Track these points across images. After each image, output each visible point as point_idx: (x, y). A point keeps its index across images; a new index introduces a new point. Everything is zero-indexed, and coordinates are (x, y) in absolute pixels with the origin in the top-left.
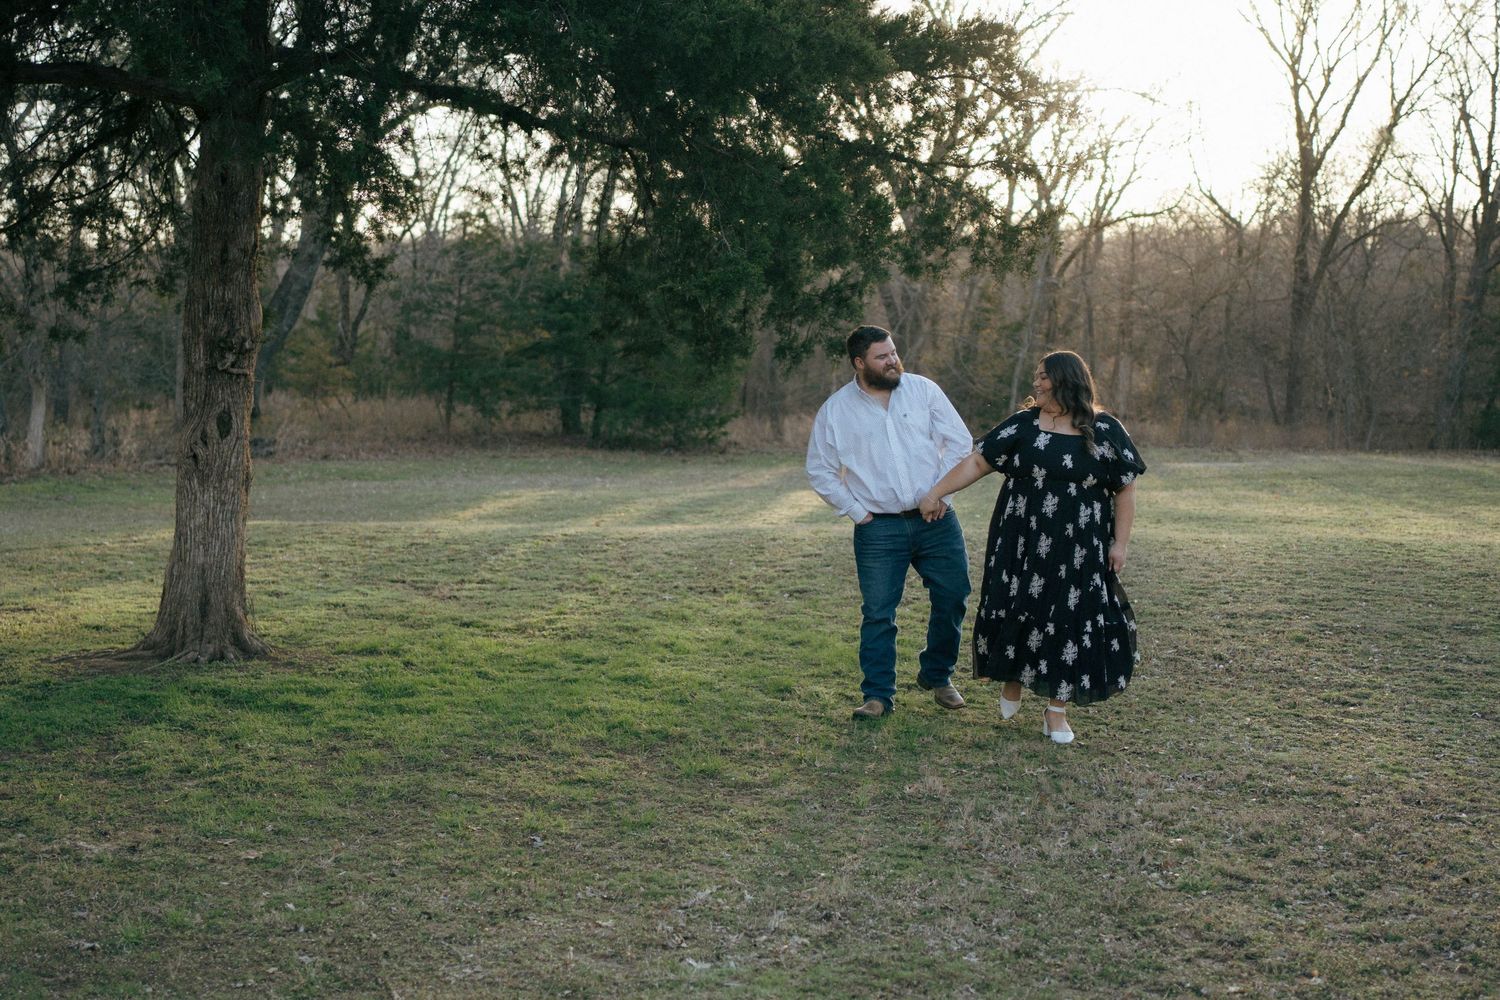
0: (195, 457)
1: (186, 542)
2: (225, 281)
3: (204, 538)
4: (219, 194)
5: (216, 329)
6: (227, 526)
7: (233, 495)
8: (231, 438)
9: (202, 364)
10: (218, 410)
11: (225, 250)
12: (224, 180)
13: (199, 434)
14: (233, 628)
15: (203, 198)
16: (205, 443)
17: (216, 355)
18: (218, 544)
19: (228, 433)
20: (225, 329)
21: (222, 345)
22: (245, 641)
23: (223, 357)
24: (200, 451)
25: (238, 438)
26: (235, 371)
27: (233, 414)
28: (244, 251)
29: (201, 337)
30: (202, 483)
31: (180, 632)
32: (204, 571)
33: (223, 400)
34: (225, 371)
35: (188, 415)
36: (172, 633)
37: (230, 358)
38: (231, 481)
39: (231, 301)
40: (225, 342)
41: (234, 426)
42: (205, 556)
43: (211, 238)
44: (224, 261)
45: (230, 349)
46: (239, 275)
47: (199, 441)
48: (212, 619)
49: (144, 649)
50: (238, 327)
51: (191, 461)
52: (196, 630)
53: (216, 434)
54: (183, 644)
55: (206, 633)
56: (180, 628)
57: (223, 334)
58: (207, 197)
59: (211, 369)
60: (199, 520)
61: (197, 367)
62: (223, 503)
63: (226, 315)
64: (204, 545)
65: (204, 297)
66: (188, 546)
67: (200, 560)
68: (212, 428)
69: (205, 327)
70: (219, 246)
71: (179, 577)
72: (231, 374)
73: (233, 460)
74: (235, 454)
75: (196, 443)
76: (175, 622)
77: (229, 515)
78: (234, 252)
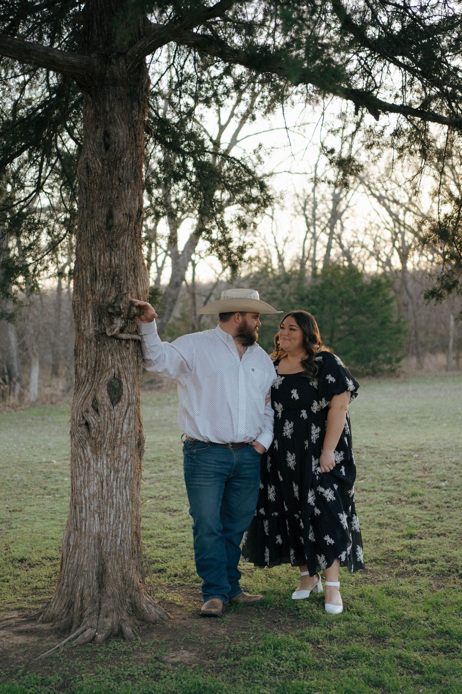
0: (87, 424)
1: (81, 512)
2: (111, 246)
3: (99, 507)
4: (102, 160)
5: (104, 295)
6: (121, 493)
7: (126, 462)
8: (122, 404)
9: (91, 331)
10: (108, 377)
11: (110, 216)
12: (107, 147)
13: (89, 401)
14: (130, 597)
15: (88, 167)
16: (97, 411)
17: (105, 321)
18: (113, 512)
19: (119, 399)
20: (113, 295)
21: (110, 310)
22: (143, 610)
23: (112, 323)
24: (91, 418)
25: (129, 404)
26: (124, 336)
27: (124, 381)
28: (130, 217)
29: (90, 304)
30: (95, 450)
31: (77, 604)
32: (100, 540)
33: (113, 366)
34: (114, 337)
35: (79, 384)
36: (70, 605)
37: (119, 323)
38: (124, 448)
39: (118, 266)
40: (113, 307)
41: (125, 392)
42: (101, 524)
43: (96, 205)
44: (109, 227)
45: (119, 314)
46: (126, 241)
47: (91, 409)
48: (110, 590)
49: (43, 622)
50: (125, 291)
51: (84, 429)
52: (93, 602)
53: (107, 401)
54: (81, 617)
55: (104, 605)
56: (78, 599)
57: (111, 299)
58: (91, 165)
59: (101, 335)
60: (94, 488)
61: (86, 334)
62: (117, 471)
63: (113, 281)
64: (99, 514)
65: (91, 264)
66: (83, 515)
67: (96, 529)
68: (103, 395)
69: (93, 293)
70: (104, 211)
71: (76, 546)
72: (121, 340)
73: (125, 427)
74: (126, 421)
75: (87, 411)
76: (73, 593)
77: (123, 483)
78: (119, 218)
